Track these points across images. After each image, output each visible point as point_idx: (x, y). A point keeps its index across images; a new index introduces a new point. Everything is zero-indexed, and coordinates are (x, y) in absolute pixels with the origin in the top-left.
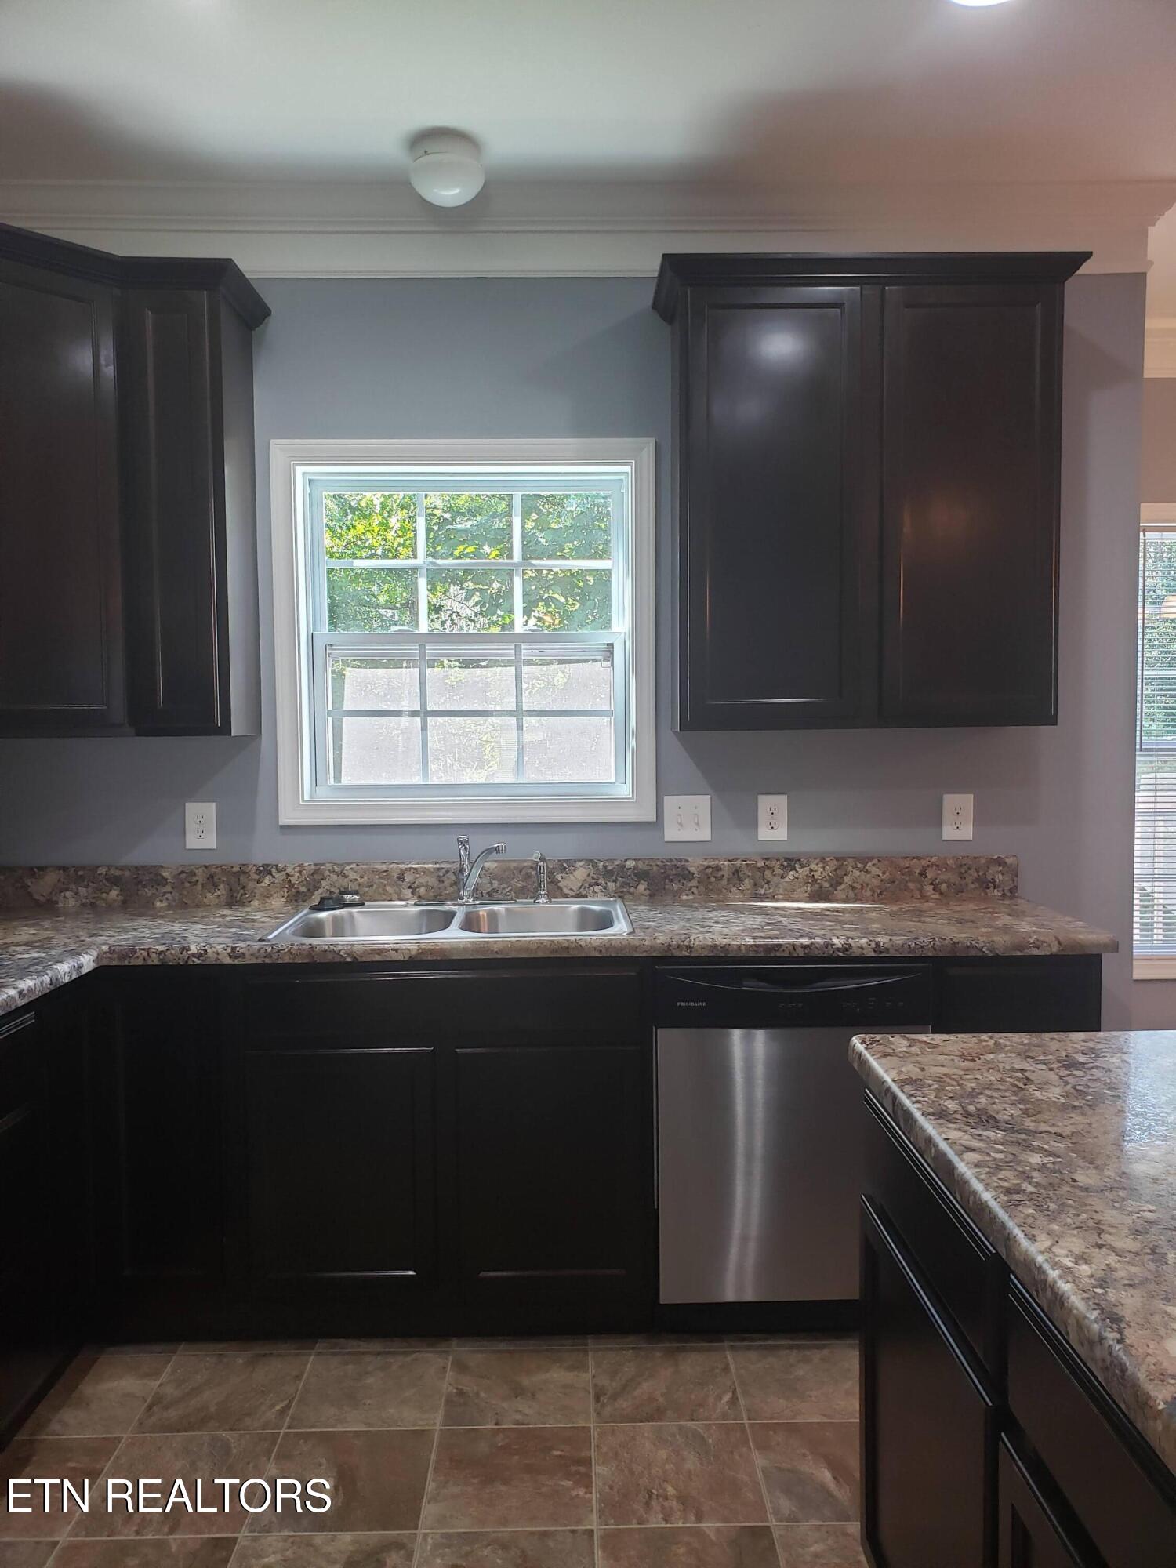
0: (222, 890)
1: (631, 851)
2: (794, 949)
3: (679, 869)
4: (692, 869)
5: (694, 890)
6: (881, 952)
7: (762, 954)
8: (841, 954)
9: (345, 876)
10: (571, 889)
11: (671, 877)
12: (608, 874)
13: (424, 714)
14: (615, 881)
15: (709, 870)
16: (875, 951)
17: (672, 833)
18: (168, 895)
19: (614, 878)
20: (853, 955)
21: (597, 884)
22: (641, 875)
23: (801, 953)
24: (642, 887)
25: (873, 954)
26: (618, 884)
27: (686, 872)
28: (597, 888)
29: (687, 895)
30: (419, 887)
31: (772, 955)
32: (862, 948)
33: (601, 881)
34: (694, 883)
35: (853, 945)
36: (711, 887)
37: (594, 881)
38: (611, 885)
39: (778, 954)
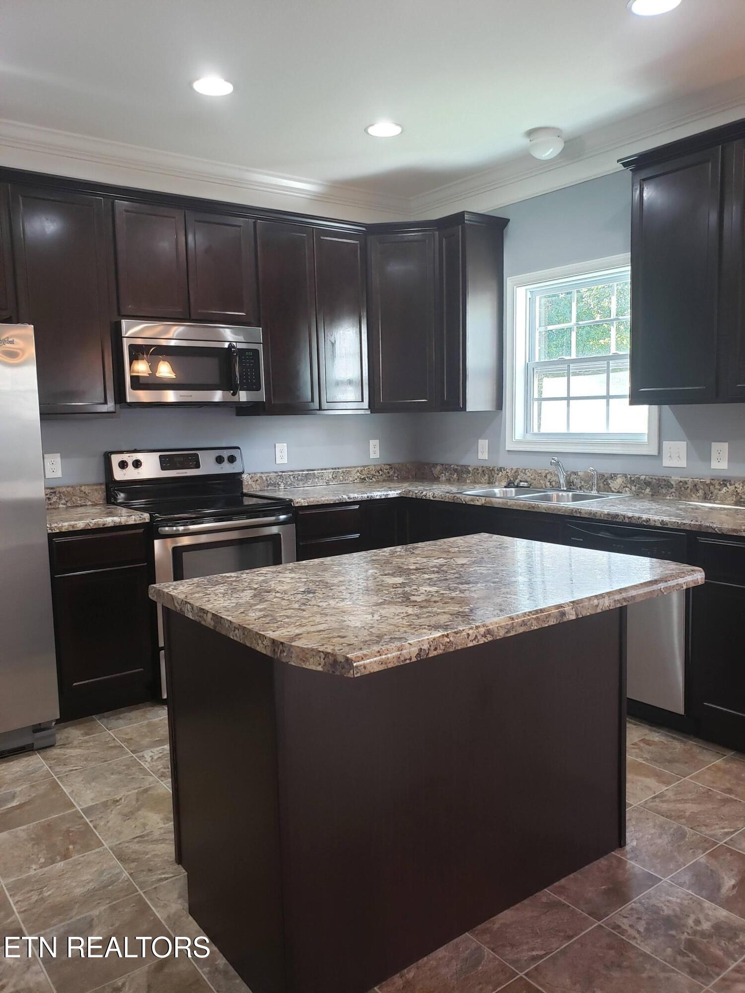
0: (486, 477)
1: (644, 471)
2: (624, 518)
3: (666, 482)
4: (672, 482)
5: (673, 494)
6: (664, 525)
7: (610, 519)
8: (645, 524)
9: (526, 474)
10: (615, 489)
11: (662, 486)
12: (632, 482)
13: (568, 399)
14: (635, 486)
15: (681, 484)
16: (661, 524)
17: (666, 462)
18: (470, 478)
19: (635, 484)
20: (651, 524)
21: (626, 487)
22: (648, 484)
23: (627, 520)
24: (648, 490)
25: (660, 525)
26: (637, 488)
27: (669, 484)
28: (627, 489)
29: (670, 497)
30: (552, 482)
31: (615, 520)
32: (655, 522)
33: (629, 485)
34: (673, 490)
35: (651, 519)
36: (682, 493)
37: (625, 485)
38: (633, 488)
39: (617, 520)
